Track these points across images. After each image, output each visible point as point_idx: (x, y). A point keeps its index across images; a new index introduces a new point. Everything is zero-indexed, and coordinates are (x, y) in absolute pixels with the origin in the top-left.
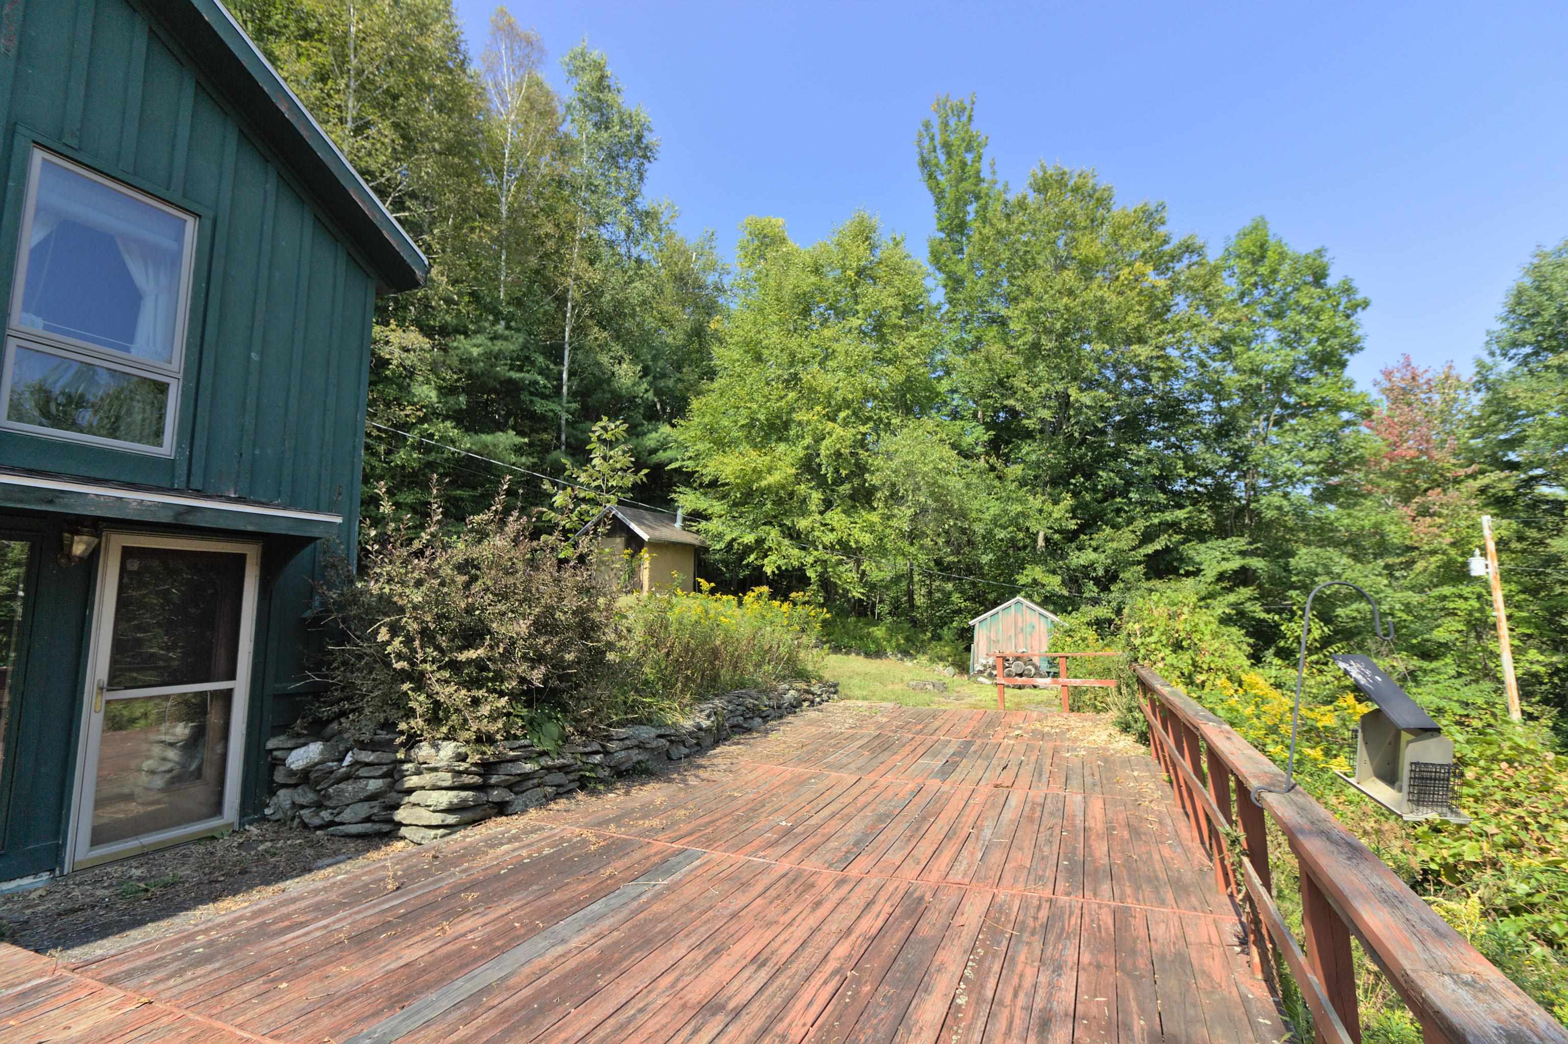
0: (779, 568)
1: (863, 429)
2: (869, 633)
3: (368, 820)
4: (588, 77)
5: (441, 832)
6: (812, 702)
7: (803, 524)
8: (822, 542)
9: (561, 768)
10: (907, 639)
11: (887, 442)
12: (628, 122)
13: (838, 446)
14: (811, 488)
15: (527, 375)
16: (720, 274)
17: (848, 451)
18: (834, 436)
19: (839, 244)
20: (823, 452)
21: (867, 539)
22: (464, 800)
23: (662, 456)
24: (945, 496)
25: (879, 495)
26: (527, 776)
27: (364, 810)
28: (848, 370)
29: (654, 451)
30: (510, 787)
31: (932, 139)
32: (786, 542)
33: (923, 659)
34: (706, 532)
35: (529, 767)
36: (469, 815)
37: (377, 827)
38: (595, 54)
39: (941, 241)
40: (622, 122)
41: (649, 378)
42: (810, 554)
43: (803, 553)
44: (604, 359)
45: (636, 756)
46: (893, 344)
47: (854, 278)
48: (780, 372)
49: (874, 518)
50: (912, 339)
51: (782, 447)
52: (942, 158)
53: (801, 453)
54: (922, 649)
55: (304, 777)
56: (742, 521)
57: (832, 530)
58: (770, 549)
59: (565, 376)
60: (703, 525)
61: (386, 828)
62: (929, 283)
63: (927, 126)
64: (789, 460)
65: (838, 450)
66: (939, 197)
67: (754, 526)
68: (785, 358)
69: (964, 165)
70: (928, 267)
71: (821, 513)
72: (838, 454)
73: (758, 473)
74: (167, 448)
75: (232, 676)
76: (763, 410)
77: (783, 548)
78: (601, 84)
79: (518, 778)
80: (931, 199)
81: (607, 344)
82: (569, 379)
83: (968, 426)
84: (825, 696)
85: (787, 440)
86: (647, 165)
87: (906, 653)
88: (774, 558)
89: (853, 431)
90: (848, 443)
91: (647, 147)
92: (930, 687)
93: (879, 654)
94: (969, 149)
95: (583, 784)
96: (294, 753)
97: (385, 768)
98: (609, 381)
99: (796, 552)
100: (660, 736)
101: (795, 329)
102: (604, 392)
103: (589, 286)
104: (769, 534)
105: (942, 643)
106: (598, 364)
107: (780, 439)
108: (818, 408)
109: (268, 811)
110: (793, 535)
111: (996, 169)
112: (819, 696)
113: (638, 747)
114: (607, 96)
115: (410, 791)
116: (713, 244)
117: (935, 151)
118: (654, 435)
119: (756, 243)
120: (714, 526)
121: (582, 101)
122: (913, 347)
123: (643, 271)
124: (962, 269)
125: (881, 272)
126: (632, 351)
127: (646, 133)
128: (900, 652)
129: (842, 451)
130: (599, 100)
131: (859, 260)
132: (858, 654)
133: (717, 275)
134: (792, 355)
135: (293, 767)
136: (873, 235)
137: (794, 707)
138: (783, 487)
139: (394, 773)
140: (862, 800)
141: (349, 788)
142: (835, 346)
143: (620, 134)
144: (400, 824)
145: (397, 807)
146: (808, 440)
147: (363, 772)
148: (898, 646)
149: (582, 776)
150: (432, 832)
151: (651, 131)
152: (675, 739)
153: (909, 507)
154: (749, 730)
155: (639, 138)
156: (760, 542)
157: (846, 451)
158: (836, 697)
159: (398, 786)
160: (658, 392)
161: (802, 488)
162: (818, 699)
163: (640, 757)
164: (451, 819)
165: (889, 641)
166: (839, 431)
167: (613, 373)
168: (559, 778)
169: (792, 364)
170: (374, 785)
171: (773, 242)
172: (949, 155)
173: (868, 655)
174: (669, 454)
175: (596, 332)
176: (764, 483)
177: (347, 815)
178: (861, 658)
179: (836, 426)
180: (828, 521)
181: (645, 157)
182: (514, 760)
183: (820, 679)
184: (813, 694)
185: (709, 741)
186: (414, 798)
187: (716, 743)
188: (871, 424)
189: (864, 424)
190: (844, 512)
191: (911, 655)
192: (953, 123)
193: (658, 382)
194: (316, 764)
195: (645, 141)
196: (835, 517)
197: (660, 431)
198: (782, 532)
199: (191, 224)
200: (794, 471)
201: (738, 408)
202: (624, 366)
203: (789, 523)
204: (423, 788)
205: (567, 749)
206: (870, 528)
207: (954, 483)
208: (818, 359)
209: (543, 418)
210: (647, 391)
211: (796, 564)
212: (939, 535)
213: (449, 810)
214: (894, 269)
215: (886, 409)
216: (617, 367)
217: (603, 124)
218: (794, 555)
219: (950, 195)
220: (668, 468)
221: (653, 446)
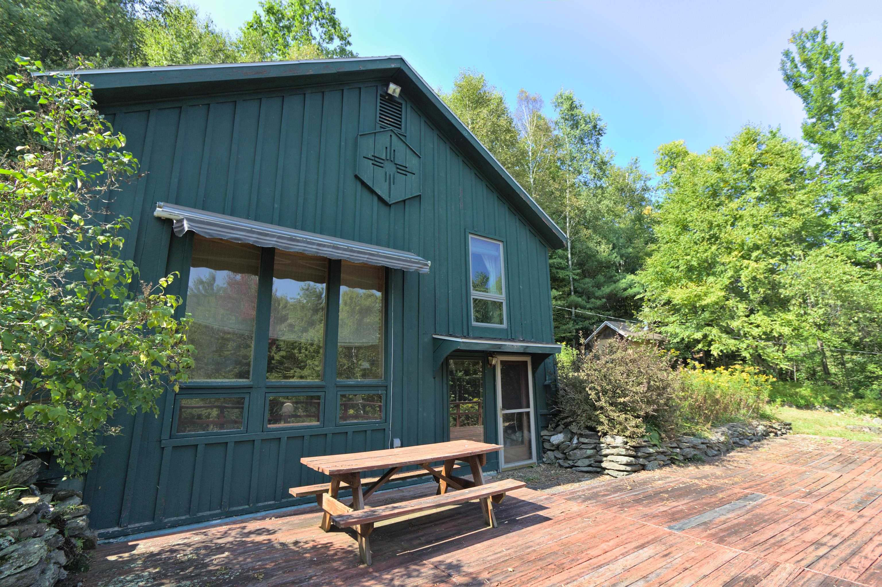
0: (721, 351)
1: (772, 261)
2: (797, 393)
3: (590, 466)
4: (566, 106)
5: (625, 473)
6: (776, 434)
7: (735, 324)
8: (752, 335)
9: (663, 453)
10: (832, 397)
11: (794, 266)
12: (588, 120)
13: (754, 274)
14: (737, 302)
15: (555, 260)
16: (645, 181)
17: (762, 276)
18: (750, 269)
19: (733, 150)
20: (743, 279)
21: (786, 331)
22: (632, 461)
23: (630, 292)
24: (852, 297)
25: (793, 302)
26: (650, 455)
27: (587, 462)
28: (755, 226)
29: (625, 289)
30: (645, 458)
31: (793, 60)
32: (724, 335)
33: (851, 412)
34: (667, 332)
35: (651, 450)
36: (634, 468)
37: (595, 469)
38: (567, 93)
39: (814, 125)
40: (585, 121)
41: (616, 250)
42: (743, 342)
43: (737, 342)
44: (591, 245)
45: (693, 452)
46: (787, 202)
47: (748, 168)
48: (703, 235)
49: (790, 316)
50: (800, 195)
51: (711, 279)
52: (803, 70)
53: (727, 282)
54: (847, 403)
55: (557, 447)
56: (688, 324)
57: (758, 326)
58: (712, 340)
59: (569, 256)
60: (663, 329)
61: (599, 470)
62: (807, 153)
63: (787, 54)
64: (719, 286)
65: (755, 277)
66: (806, 96)
67: (699, 328)
68: (705, 225)
69: (823, 70)
70: (802, 142)
71: (747, 316)
72: (754, 279)
73: (699, 297)
74: (504, 326)
75: (528, 407)
76: (694, 259)
77: (723, 340)
78: (572, 108)
79: (647, 455)
80: (800, 101)
81: (591, 236)
82: (572, 258)
83: (860, 244)
84: (784, 431)
85: (714, 274)
86: (601, 138)
87: (832, 407)
88: (717, 345)
89: (765, 263)
90: (761, 271)
91: (600, 129)
92: (867, 430)
93: (809, 406)
94: (827, 56)
95: (673, 461)
96: (552, 437)
97: (593, 446)
98: (594, 256)
99: (733, 341)
100: (702, 443)
101: (708, 207)
102: (593, 262)
103: (578, 208)
104: (711, 332)
105: (866, 400)
106: (588, 247)
107: (708, 275)
108: (736, 253)
109: (544, 460)
110: (728, 331)
111: (854, 61)
112: (779, 430)
113: (693, 447)
114: (576, 111)
115: (606, 456)
116: (637, 165)
117: (796, 67)
118: (624, 281)
119: (667, 158)
120: (670, 329)
121: (563, 118)
122: (803, 201)
123: (606, 195)
124: (836, 138)
125: (768, 158)
126: (604, 237)
127: (598, 122)
128: (828, 406)
129: (758, 277)
130: (572, 115)
131: (751, 156)
132: (790, 406)
133: (643, 182)
134: (711, 223)
135: (554, 443)
136: (758, 138)
137: (766, 435)
138: (717, 303)
139: (597, 448)
140: (850, 486)
141: (578, 452)
142: (740, 212)
143: (585, 128)
144: (605, 469)
145: (602, 462)
146: (730, 273)
147: (583, 446)
148: (824, 401)
149: (672, 458)
150: (622, 473)
151: (600, 119)
152: (709, 445)
153: (820, 308)
154: (743, 446)
155: (595, 127)
156: (705, 336)
157: (760, 277)
158: (791, 431)
159: (599, 453)
160: (622, 256)
161: (731, 303)
162: (779, 433)
163: (695, 453)
164: (629, 468)
165: (816, 398)
166: (753, 264)
167: (597, 252)
168: (662, 457)
169: (710, 228)
170: (590, 452)
171: (678, 155)
172: (809, 67)
173: (799, 407)
174: (634, 290)
175: (585, 232)
176: (704, 303)
177: (579, 463)
178: (794, 410)
179: (750, 262)
180: (753, 321)
181: (600, 134)
182: (645, 447)
183: (778, 420)
184: (776, 429)
185: (724, 449)
186: (609, 458)
187: (728, 451)
188: (779, 257)
189: (772, 258)
190: (764, 314)
191: (838, 408)
192: (808, 45)
193: (621, 251)
194: (563, 442)
195: (598, 127)
196: (759, 318)
197: (627, 278)
198: (720, 329)
199: (501, 244)
200: (723, 293)
201: (678, 260)
202: (603, 246)
203: (724, 324)
204: (613, 454)
205: (663, 444)
206: (789, 323)
207: (857, 287)
208: (729, 223)
209: (563, 280)
210: (616, 257)
211: (734, 349)
212: (850, 325)
213: (626, 465)
214: (778, 154)
215: (788, 245)
216: (598, 248)
217: (575, 125)
218: (732, 344)
219: (815, 92)
220: (636, 298)
221: (624, 287)
